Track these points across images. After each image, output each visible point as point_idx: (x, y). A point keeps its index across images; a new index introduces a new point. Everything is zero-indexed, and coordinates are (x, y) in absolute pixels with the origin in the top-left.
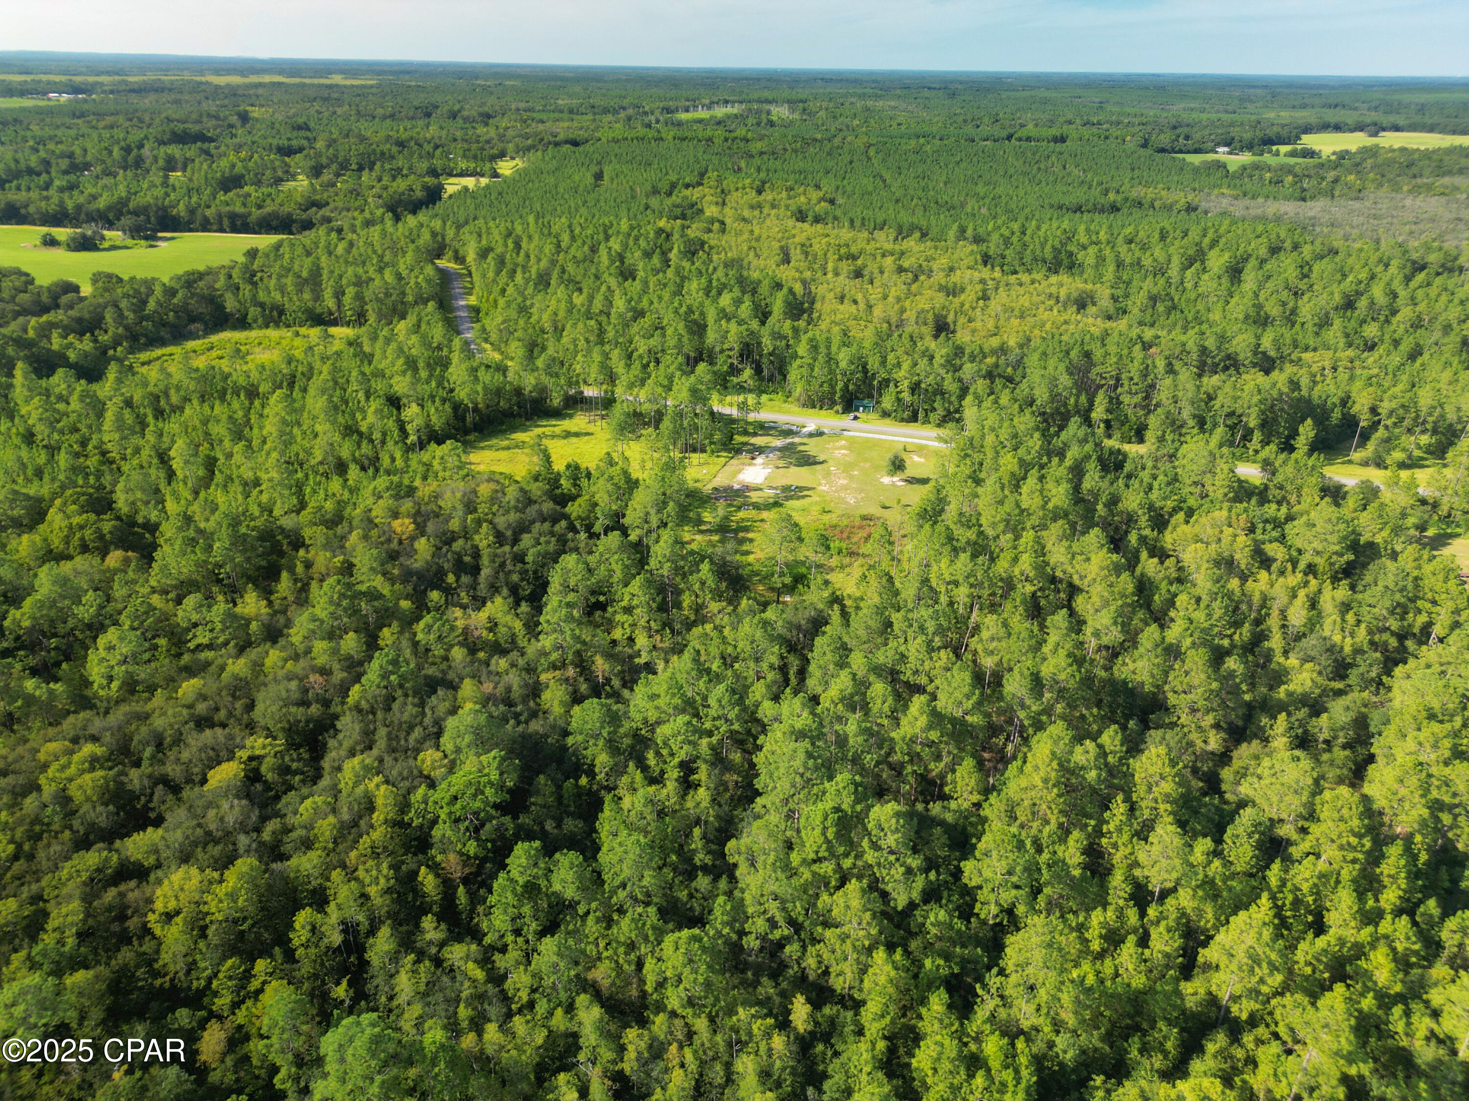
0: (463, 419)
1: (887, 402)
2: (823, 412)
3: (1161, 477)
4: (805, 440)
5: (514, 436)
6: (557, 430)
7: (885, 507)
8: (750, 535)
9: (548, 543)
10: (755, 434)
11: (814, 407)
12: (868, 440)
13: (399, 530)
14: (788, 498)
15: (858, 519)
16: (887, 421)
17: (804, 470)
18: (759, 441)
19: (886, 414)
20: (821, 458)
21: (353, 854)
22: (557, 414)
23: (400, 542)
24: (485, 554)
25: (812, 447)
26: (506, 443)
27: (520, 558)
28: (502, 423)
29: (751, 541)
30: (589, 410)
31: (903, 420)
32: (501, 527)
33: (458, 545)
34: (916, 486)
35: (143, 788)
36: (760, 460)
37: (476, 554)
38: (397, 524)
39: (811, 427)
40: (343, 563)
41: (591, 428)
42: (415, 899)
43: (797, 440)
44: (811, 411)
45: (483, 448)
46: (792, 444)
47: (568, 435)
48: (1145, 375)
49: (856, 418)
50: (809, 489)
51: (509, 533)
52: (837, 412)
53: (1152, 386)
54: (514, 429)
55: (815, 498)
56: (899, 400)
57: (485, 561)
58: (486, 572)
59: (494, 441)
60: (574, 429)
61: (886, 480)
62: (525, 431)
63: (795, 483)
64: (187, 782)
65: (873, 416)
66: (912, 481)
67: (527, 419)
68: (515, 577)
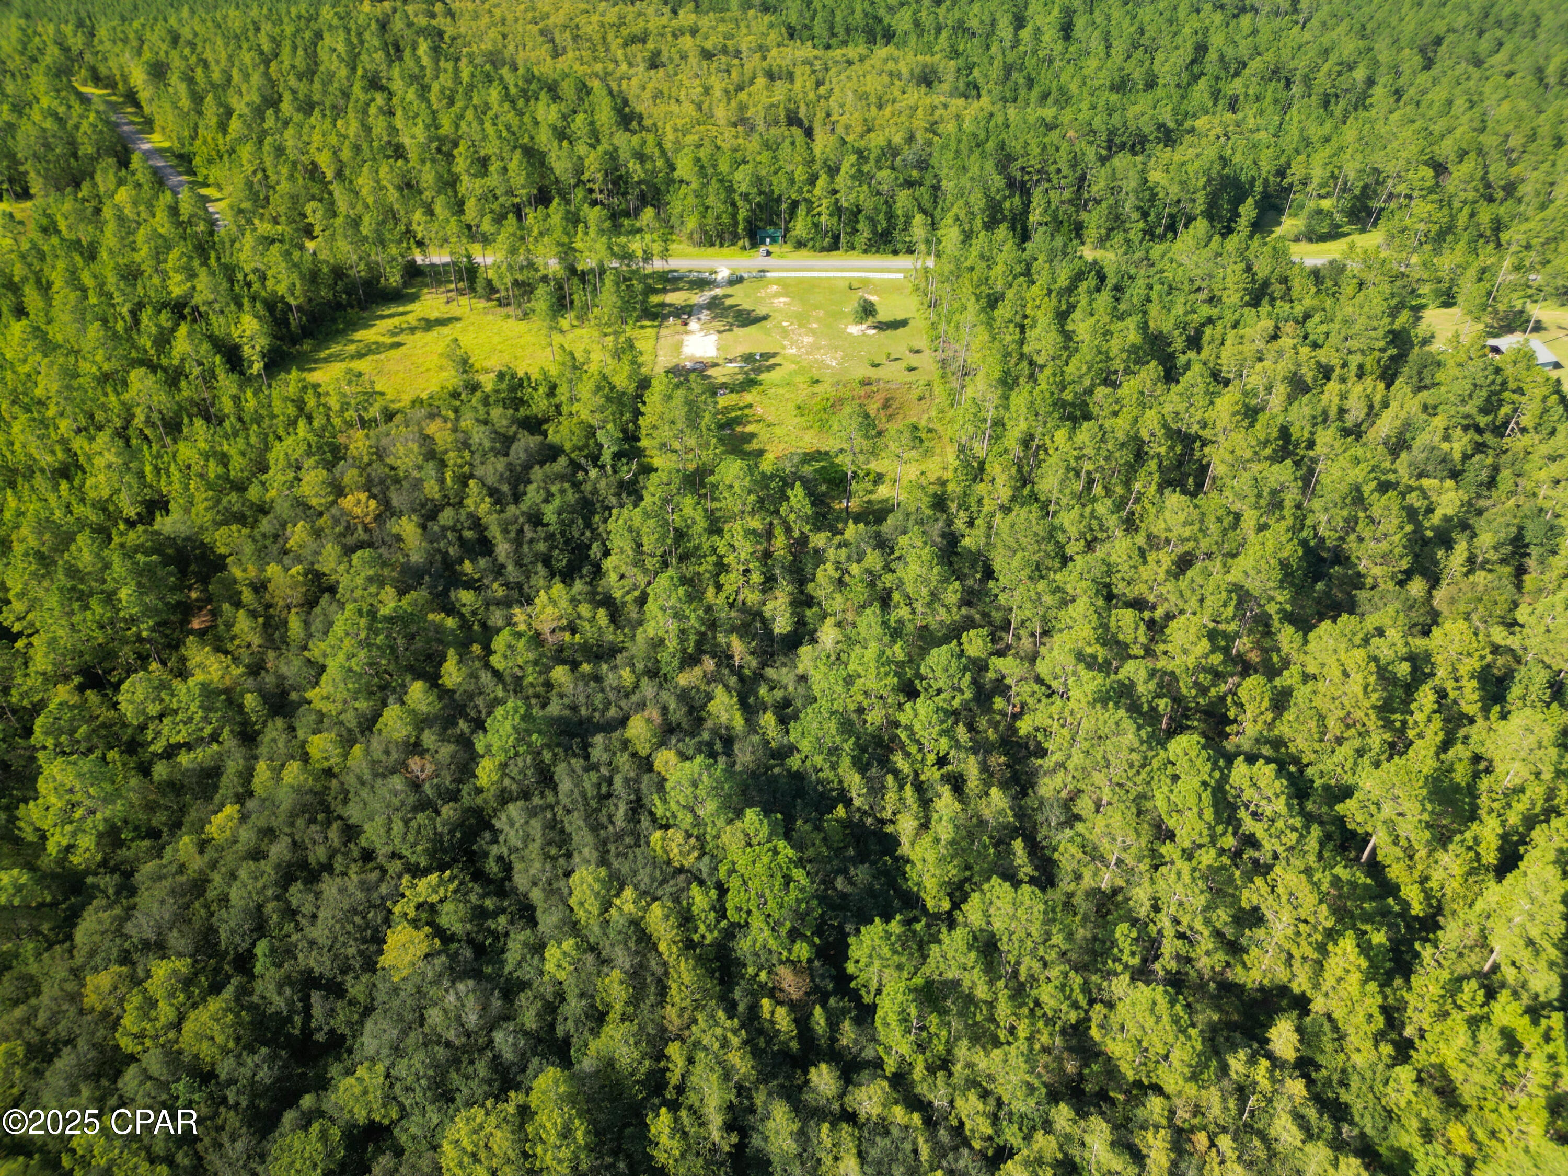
0: (286, 323)
1: (800, 227)
2: (725, 250)
3: (1157, 287)
4: (729, 290)
5: (359, 335)
6: (411, 319)
7: (876, 366)
8: (749, 429)
9: (562, 492)
10: (665, 291)
11: (712, 245)
12: (800, 281)
13: (358, 511)
14: (758, 371)
15: (856, 385)
16: (804, 252)
17: (752, 330)
18: (675, 298)
19: (800, 244)
20: (761, 311)
21: (671, 1012)
22: (397, 297)
23: (366, 529)
24: (493, 523)
25: (740, 297)
26: (352, 348)
27: (536, 519)
28: (334, 320)
29: (753, 435)
30: (439, 283)
31: (823, 249)
32: (491, 480)
33: (446, 516)
34: (889, 332)
35: (290, 1003)
36: (694, 325)
37: (477, 523)
38: (348, 502)
39: (723, 274)
40: (306, 575)
41: (453, 310)
42: (769, 1042)
43: (718, 291)
44: (711, 250)
45: (326, 360)
46: (715, 298)
47: (429, 325)
48: (1074, 165)
49: (769, 253)
50: (774, 355)
51: (505, 488)
52: (744, 248)
53: (1083, 178)
54: (354, 326)
55: (788, 367)
56: (816, 225)
57: (495, 532)
58: (503, 549)
59: (335, 349)
60: (434, 315)
61: (855, 329)
62: (367, 326)
63: (757, 350)
64: (344, 972)
65: (787, 248)
66: (883, 326)
67: (363, 309)
68: (542, 547)
